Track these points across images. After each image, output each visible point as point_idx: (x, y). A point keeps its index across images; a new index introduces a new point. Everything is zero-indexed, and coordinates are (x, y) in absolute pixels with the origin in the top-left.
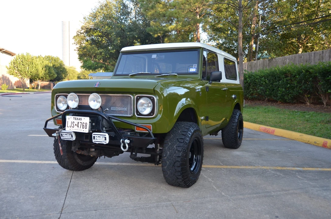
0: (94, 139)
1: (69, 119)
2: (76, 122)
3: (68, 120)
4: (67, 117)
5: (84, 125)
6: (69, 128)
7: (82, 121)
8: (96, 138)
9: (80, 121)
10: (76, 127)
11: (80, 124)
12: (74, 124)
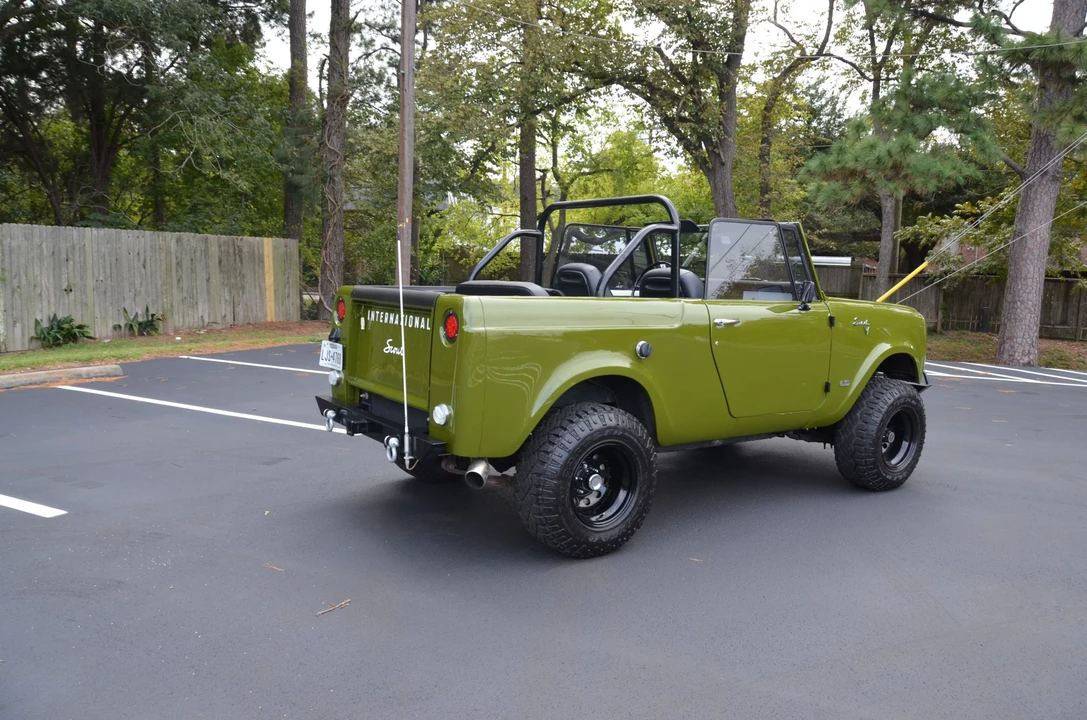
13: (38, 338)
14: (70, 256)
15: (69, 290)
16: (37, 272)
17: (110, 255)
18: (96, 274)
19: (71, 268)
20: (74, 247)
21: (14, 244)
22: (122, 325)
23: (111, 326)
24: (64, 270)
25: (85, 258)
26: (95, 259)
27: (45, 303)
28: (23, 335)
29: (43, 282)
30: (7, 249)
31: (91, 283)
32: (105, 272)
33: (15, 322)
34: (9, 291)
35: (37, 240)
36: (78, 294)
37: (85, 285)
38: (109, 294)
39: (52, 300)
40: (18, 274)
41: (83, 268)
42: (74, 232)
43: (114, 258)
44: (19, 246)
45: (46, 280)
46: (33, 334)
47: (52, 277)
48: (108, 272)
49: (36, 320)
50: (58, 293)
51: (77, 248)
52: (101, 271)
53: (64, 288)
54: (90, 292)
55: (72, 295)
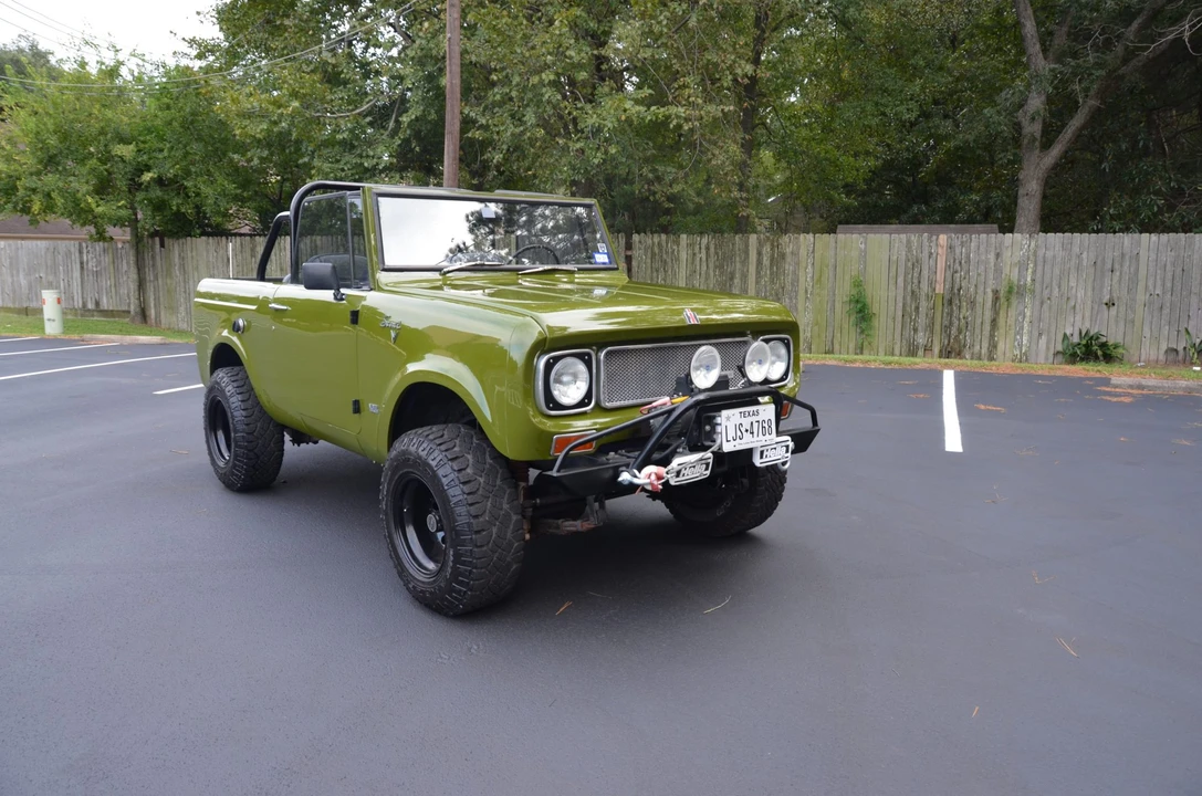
0: (761, 457)
1: (728, 418)
2: (746, 422)
3: (728, 424)
4: (725, 413)
5: (766, 425)
6: (733, 443)
7: (760, 418)
8: (765, 453)
9: (754, 419)
10: (747, 436)
11: (755, 425)
12: (743, 430)
13: (1063, 353)
14: (1117, 266)
15: (1111, 304)
16: (1073, 284)
17: (1173, 264)
18: (1151, 287)
19: (1116, 278)
20: (1123, 255)
21: (1049, 254)
22: (1180, 349)
23: (1164, 347)
24: (1107, 281)
25: (1137, 270)
26: (1151, 269)
27: (1079, 318)
28: (1048, 348)
29: (1079, 295)
30: (1040, 259)
31: (1141, 297)
32: (1164, 285)
33: (1040, 335)
34: (1037, 303)
35: (1076, 250)
36: (1122, 309)
37: (1134, 300)
38: (1166, 311)
39: (1088, 314)
40: (1050, 286)
41: (1134, 280)
42: (1126, 239)
43: (1179, 270)
44: (1054, 257)
45: (1081, 292)
46: (1060, 348)
47: (1090, 289)
48: (1169, 285)
49: (1065, 334)
50: (1096, 307)
51: (1127, 257)
52: (1159, 283)
53: (1105, 301)
54: (1139, 309)
55: (1113, 310)
